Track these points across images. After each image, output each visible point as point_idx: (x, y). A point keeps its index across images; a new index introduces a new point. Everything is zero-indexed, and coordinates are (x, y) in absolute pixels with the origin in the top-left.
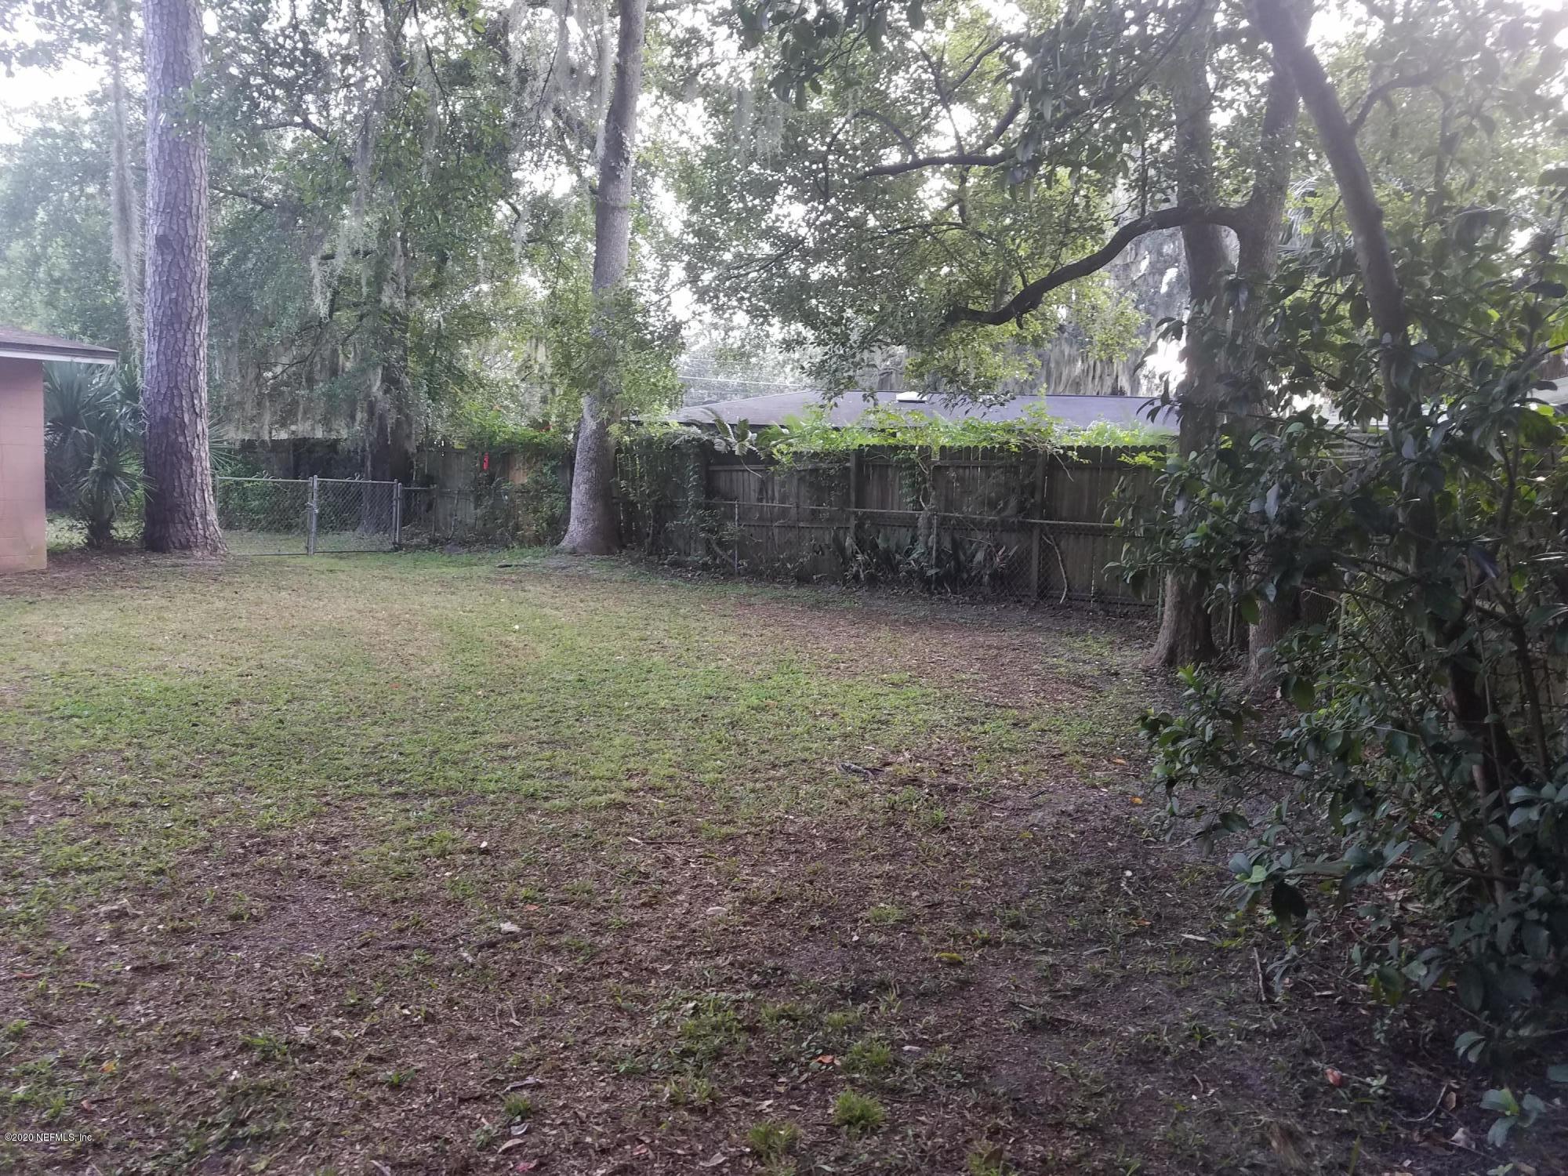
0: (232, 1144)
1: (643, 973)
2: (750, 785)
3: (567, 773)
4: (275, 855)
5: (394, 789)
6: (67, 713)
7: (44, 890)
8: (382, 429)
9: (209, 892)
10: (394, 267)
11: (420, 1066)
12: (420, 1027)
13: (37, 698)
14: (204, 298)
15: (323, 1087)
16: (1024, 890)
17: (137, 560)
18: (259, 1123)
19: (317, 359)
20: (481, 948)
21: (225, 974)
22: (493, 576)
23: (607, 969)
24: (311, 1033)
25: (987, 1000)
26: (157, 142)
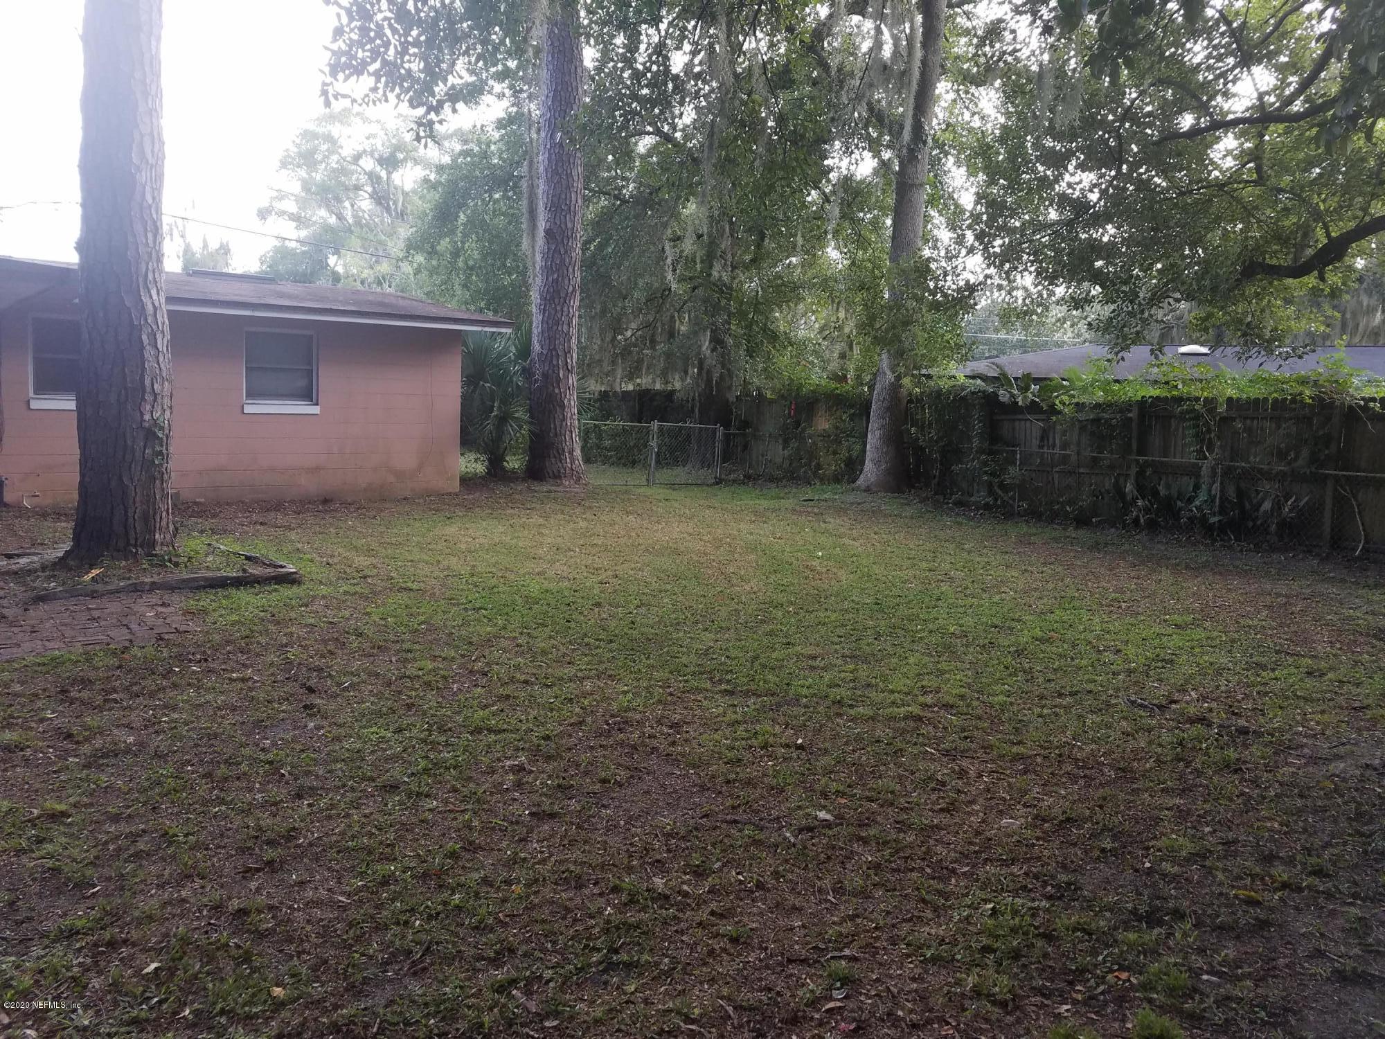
0: (610, 967)
1: (944, 872)
2: (1037, 710)
3: (869, 685)
4: (632, 733)
5: (724, 687)
6: (477, 605)
7: (466, 743)
8: (709, 381)
9: (584, 758)
10: (723, 246)
11: (754, 925)
12: (752, 892)
13: (456, 592)
14: (577, 277)
15: (676, 931)
16: (1326, 839)
17: (521, 487)
18: (629, 953)
19: (659, 324)
20: (801, 830)
21: (599, 826)
22: (798, 508)
23: (911, 864)
24: (665, 884)
25: (1289, 943)
26: (547, 155)
